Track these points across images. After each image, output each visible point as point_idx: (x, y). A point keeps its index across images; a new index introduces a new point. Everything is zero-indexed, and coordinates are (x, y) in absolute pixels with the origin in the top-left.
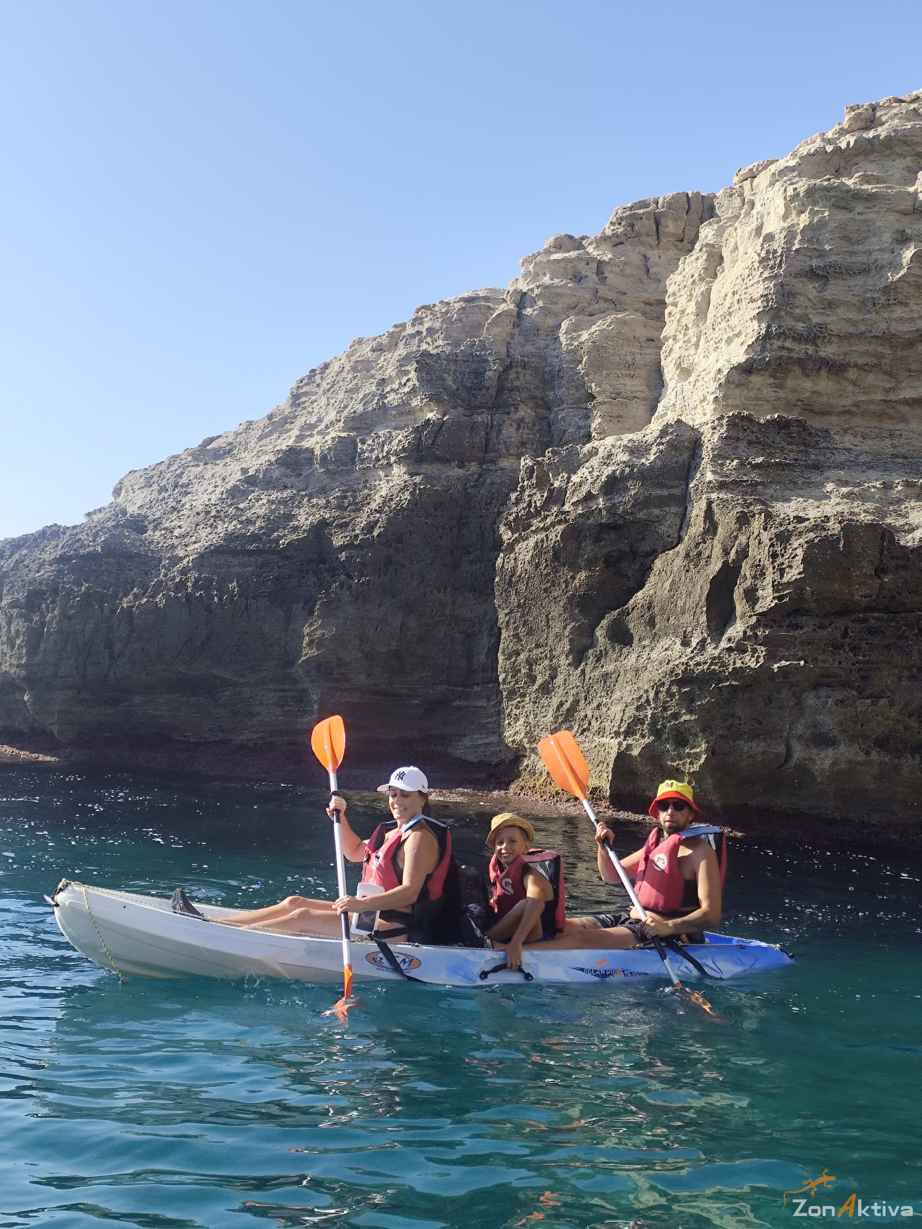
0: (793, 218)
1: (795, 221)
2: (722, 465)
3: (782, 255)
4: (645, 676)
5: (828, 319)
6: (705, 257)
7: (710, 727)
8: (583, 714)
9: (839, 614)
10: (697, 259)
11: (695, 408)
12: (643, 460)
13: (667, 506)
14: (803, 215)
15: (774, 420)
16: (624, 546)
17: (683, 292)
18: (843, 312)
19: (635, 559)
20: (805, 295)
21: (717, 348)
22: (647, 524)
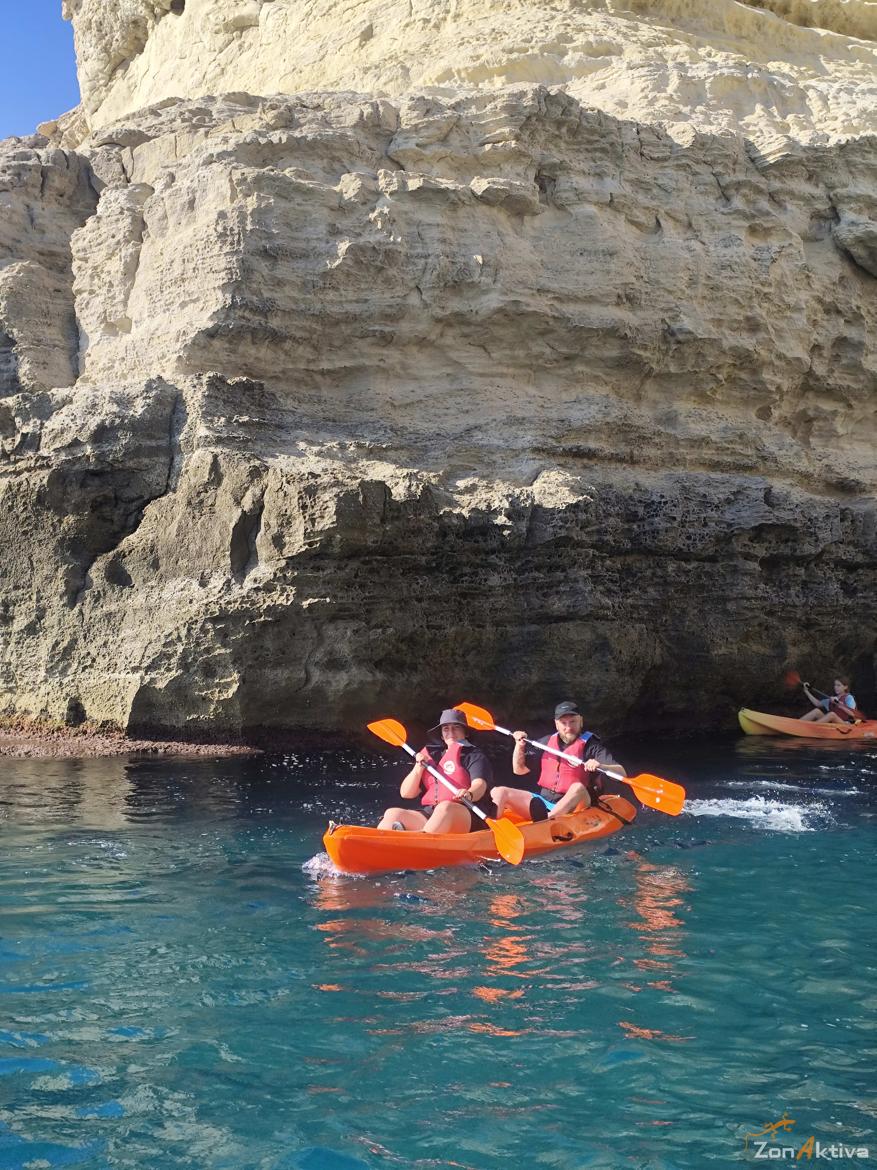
0: (240, 200)
1: (243, 203)
2: (212, 421)
3: (239, 234)
4: (162, 615)
5: (276, 296)
6: (129, 220)
7: (240, 659)
8: (84, 652)
9: (349, 557)
10: (118, 220)
11: (151, 364)
12: (131, 412)
13: (156, 456)
14: (249, 199)
15: (242, 383)
16: (109, 491)
17: (94, 249)
18: (287, 289)
19: (117, 504)
20: (260, 272)
21: (168, 310)
22: (132, 472)
